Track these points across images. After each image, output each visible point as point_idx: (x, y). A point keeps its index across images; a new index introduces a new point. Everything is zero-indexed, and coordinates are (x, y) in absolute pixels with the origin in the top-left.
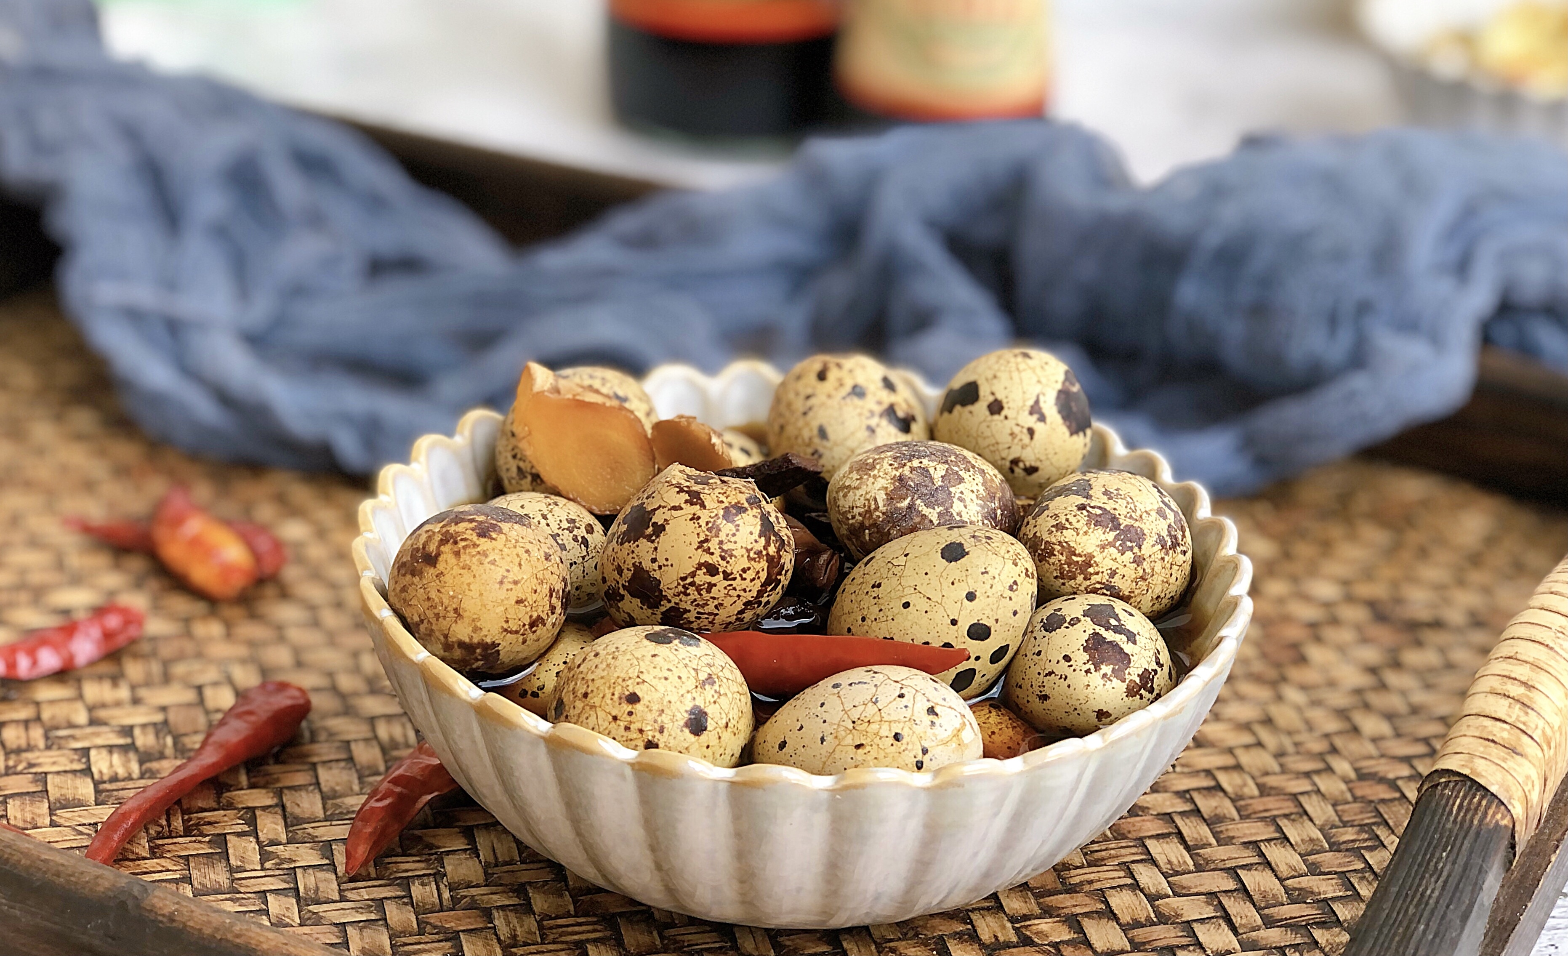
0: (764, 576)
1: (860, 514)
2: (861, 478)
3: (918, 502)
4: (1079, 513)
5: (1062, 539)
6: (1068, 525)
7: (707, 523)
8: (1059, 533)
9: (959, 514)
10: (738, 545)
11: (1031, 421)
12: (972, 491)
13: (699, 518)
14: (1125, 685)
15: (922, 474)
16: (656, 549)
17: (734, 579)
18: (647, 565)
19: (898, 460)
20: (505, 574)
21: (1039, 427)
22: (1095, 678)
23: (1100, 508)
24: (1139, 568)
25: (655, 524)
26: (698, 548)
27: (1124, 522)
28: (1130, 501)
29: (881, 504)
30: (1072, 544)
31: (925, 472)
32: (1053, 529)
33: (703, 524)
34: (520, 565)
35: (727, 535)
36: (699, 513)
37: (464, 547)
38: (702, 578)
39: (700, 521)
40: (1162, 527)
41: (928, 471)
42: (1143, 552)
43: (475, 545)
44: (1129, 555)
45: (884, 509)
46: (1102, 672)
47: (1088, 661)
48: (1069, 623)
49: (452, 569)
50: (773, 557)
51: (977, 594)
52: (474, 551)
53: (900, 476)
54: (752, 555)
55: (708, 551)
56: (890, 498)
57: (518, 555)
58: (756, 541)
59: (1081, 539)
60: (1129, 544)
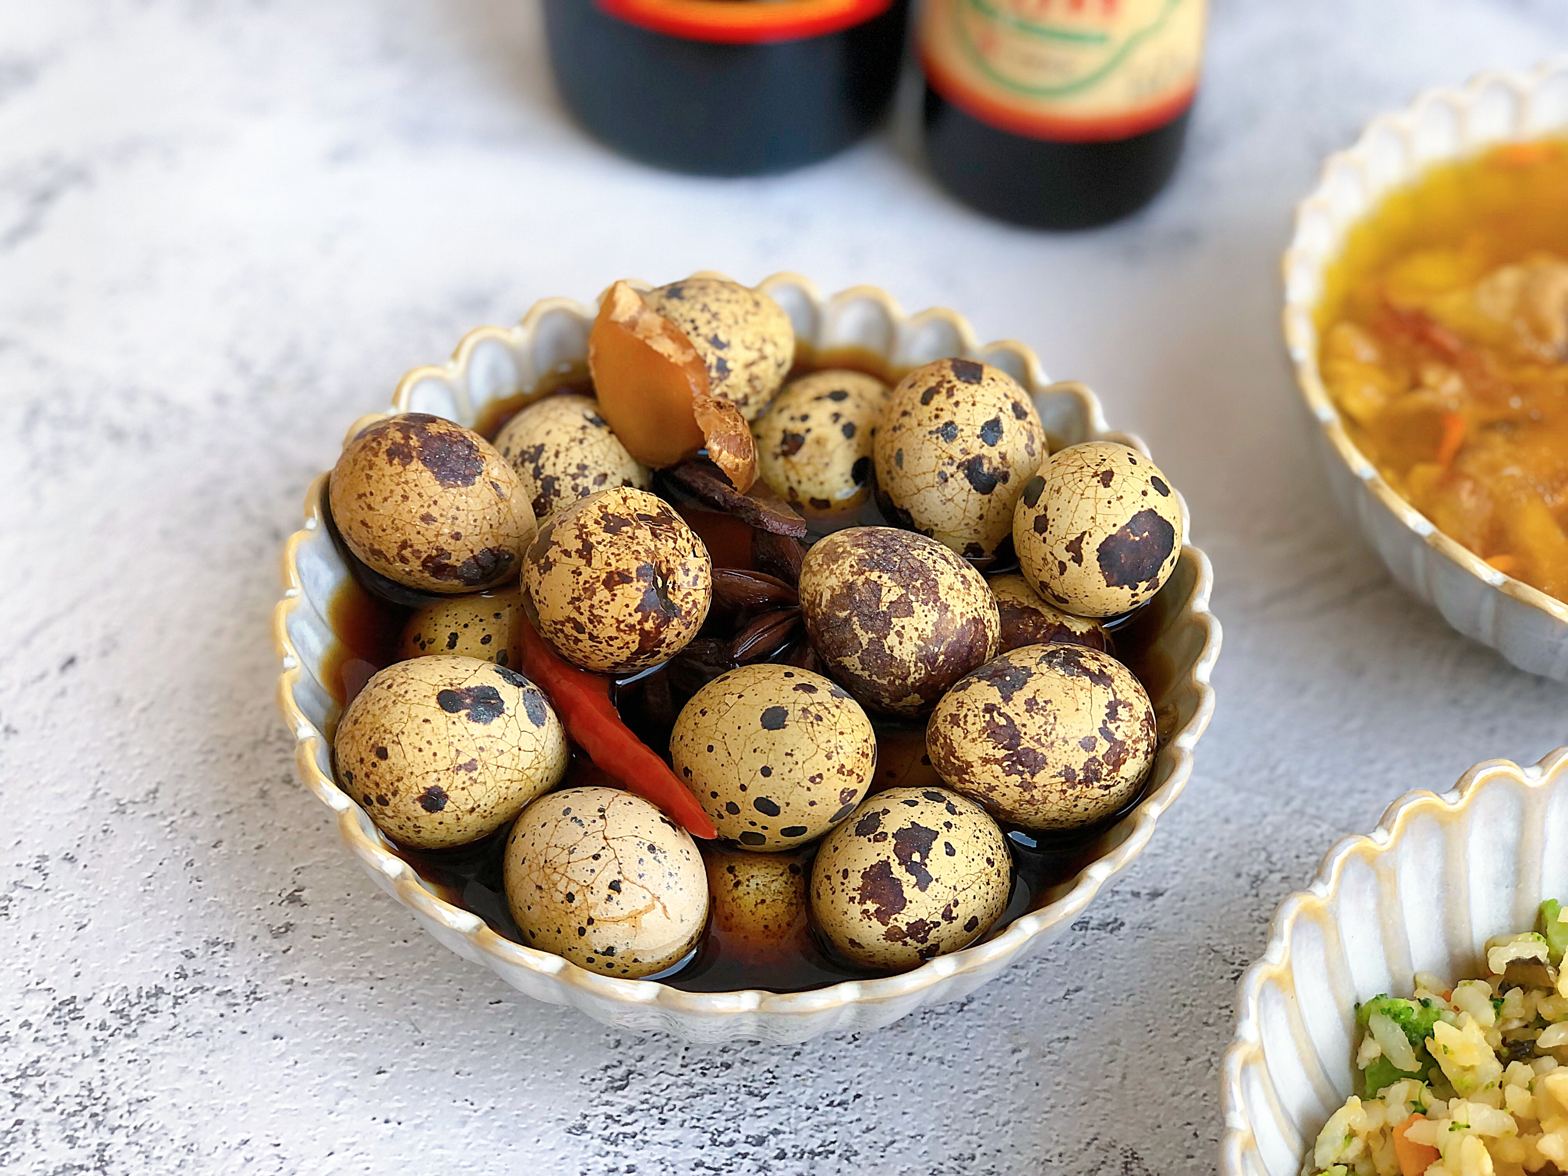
1: (809, 601)
2: (822, 566)
3: (855, 619)
4: (982, 713)
5: (950, 734)
6: (961, 723)
9: (891, 648)
11: (1066, 557)
12: (917, 629)
13: (581, 573)
14: (885, 929)
15: (872, 592)
16: (541, 582)
22: (855, 910)
23: (1007, 718)
25: (548, 558)
26: (570, 603)
27: (1026, 743)
28: (1052, 720)
30: (955, 745)
31: (878, 587)
32: (950, 718)
40: (1078, 760)
41: (880, 589)
45: (825, 609)
46: (865, 907)
47: (859, 889)
48: (876, 836)
51: (773, 772)
53: (852, 583)
59: (967, 743)
60: (1020, 768)
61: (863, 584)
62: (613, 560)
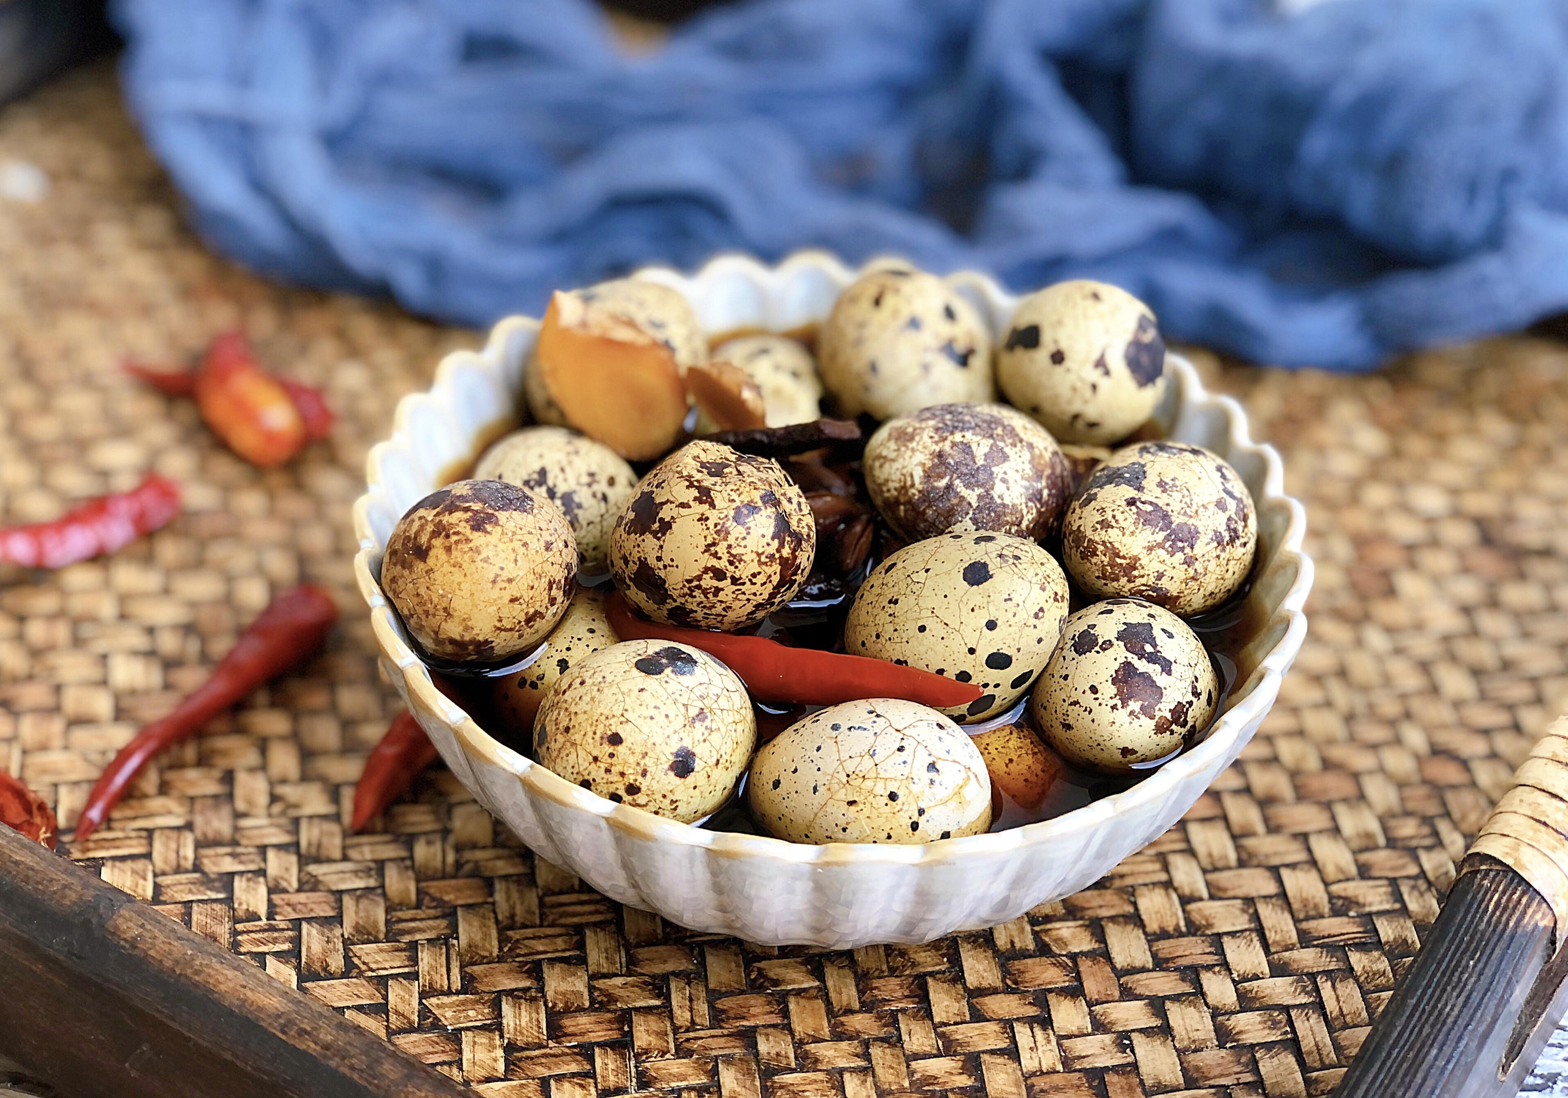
0: (776, 579)
1: (896, 489)
2: (898, 450)
4: (1127, 509)
5: (1106, 539)
6: (1113, 523)
7: (716, 525)
8: (1103, 532)
9: (1001, 497)
10: (748, 550)
11: (1095, 376)
12: (1017, 471)
13: (707, 519)
14: (1153, 722)
15: (964, 451)
16: (661, 547)
17: (744, 584)
18: (652, 561)
19: (940, 432)
20: (499, 572)
21: (1104, 383)
22: (1122, 715)
23: (1151, 503)
24: (1190, 569)
25: (662, 520)
26: (705, 551)
27: (1177, 519)
28: (1186, 493)
29: (917, 481)
30: (1116, 545)
31: (966, 448)
32: (1098, 526)
33: (712, 527)
34: (516, 561)
35: (737, 539)
36: (708, 514)
37: (457, 542)
38: (708, 581)
39: (708, 522)
40: (1219, 521)
41: (970, 447)
42: (1195, 552)
43: (468, 540)
44: (1180, 556)
45: (920, 487)
46: (1129, 709)
48: (1101, 647)
49: (442, 566)
50: (787, 559)
51: (998, 622)
52: (466, 547)
53: (940, 452)
54: (763, 559)
55: (715, 555)
56: (928, 476)
57: (514, 550)
58: (768, 544)
59: (1127, 540)
60: (1180, 544)
61: (951, 449)
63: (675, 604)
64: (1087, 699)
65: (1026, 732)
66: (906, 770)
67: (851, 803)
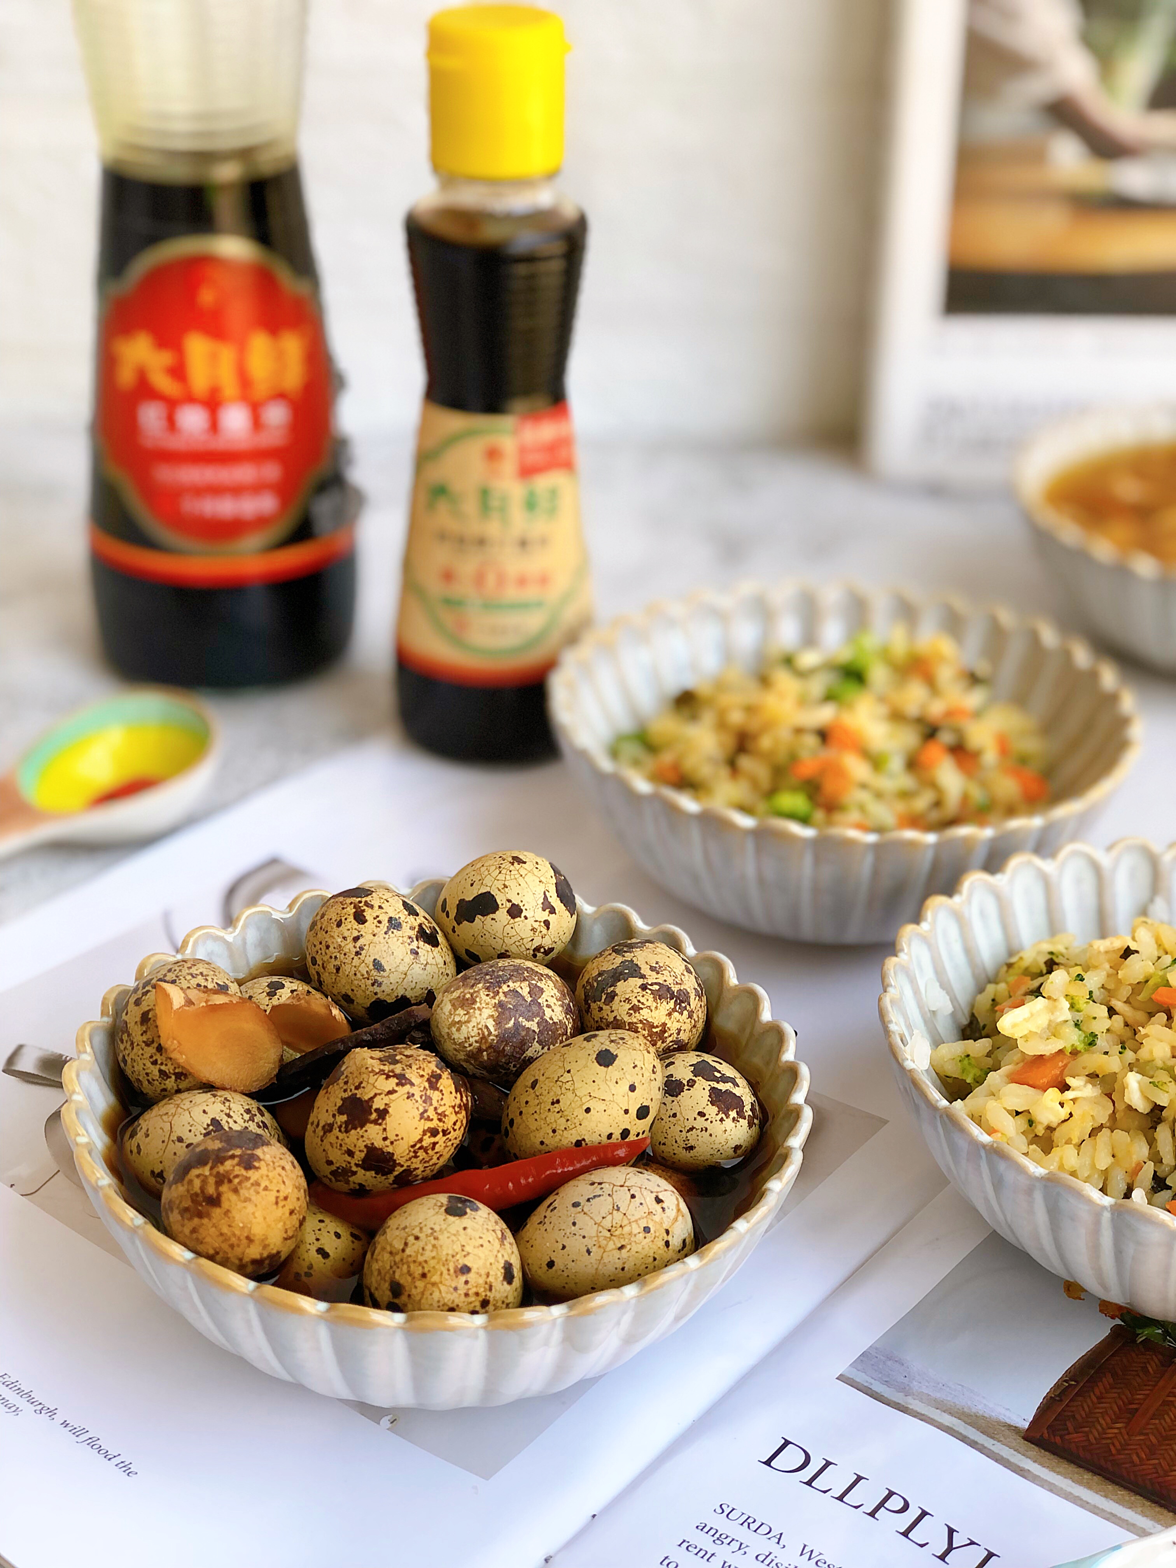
1: (476, 1042)
2: (468, 1013)
3: (521, 1019)
4: (644, 993)
5: (641, 1018)
6: (641, 1006)
7: (421, 1097)
8: (637, 1014)
9: (551, 1018)
10: (447, 1106)
12: (552, 996)
13: (413, 1095)
14: (746, 1121)
15: (514, 996)
16: (385, 1130)
17: (449, 1133)
18: (379, 1143)
19: (491, 989)
20: (278, 1195)
22: (729, 1124)
23: (656, 984)
24: (691, 1021)
25: (377, 1110)
26: (421, 1119)
27: (675, 989)
28: (670, 969)
29: (492, 1029)
30: (650, 1020)
31: (515, 992)
32: (631, 1012)
33: (419, 1099)
34: (284, 1182)
35: (438, 1101)
36: (412, 1090)
37: (240, 1183)
38: (426, 1141)
39: (415, 1097)
40: (693, 982)
41: (517, 991)
42: (690, 1007)
43: (248, 1179)
44: (685, 1013)
45: (496, 1033)
46: (731, 1117)
47: (719, 1112)
48: (688, 1085)
49: (236, 1205)
50: (466, 1108)
51: (635, 1085)
52: (248, 1184)
53: (499, 1003)
54: (457, 1109)
55: (429, 1119)
56: (498, 1023)
57: (280, 1175)
58: (455, 1098)
59: (655, 1013)
60: (683, 1005)
61: (506, 997)
62: (422, 1073)
63: (403, 1169)
64: (700, 1122)
65: (654, 1167)
66: (644, 1209)
67: (622, 1248)
